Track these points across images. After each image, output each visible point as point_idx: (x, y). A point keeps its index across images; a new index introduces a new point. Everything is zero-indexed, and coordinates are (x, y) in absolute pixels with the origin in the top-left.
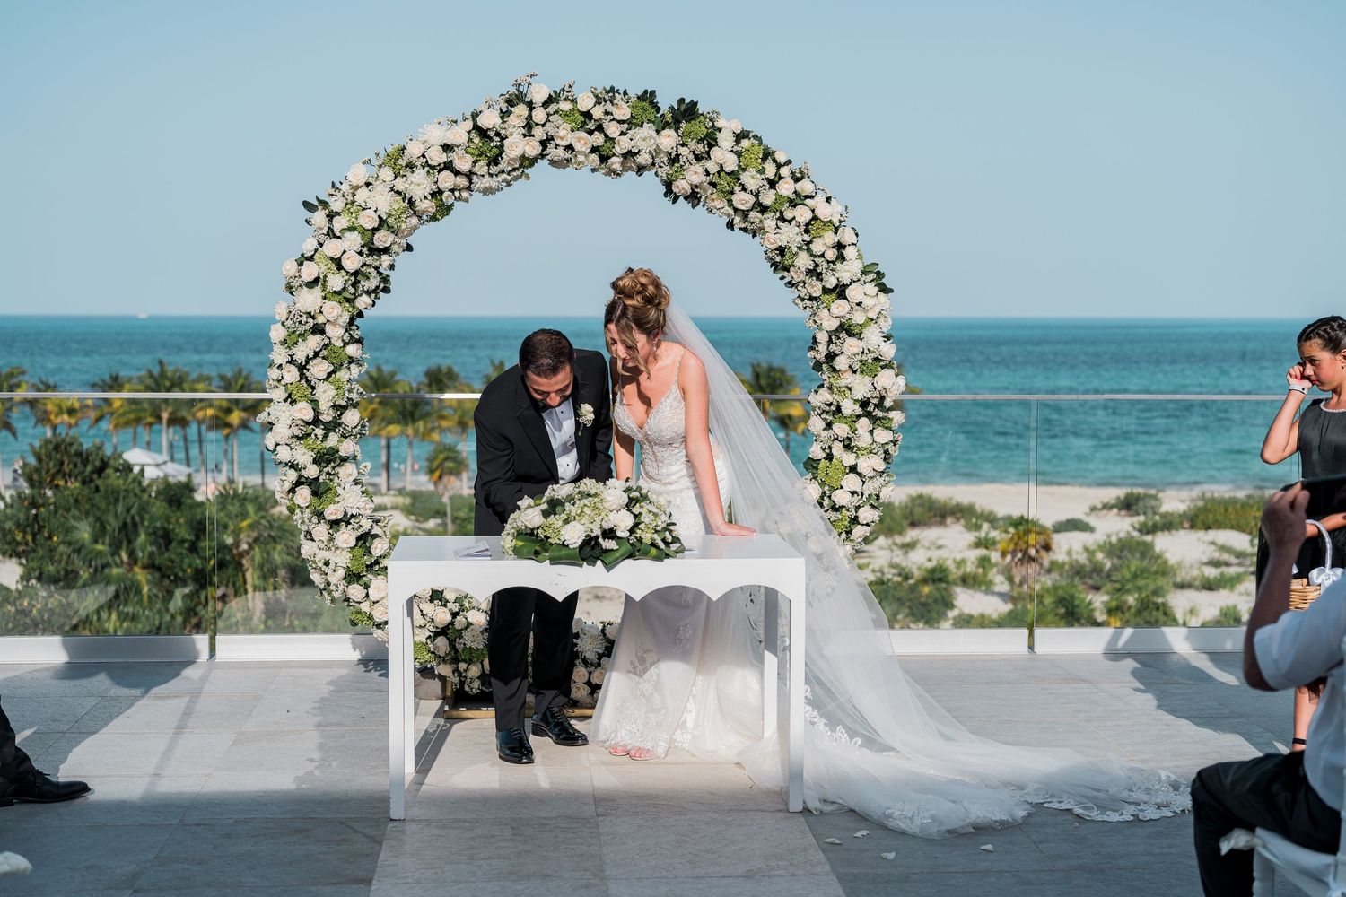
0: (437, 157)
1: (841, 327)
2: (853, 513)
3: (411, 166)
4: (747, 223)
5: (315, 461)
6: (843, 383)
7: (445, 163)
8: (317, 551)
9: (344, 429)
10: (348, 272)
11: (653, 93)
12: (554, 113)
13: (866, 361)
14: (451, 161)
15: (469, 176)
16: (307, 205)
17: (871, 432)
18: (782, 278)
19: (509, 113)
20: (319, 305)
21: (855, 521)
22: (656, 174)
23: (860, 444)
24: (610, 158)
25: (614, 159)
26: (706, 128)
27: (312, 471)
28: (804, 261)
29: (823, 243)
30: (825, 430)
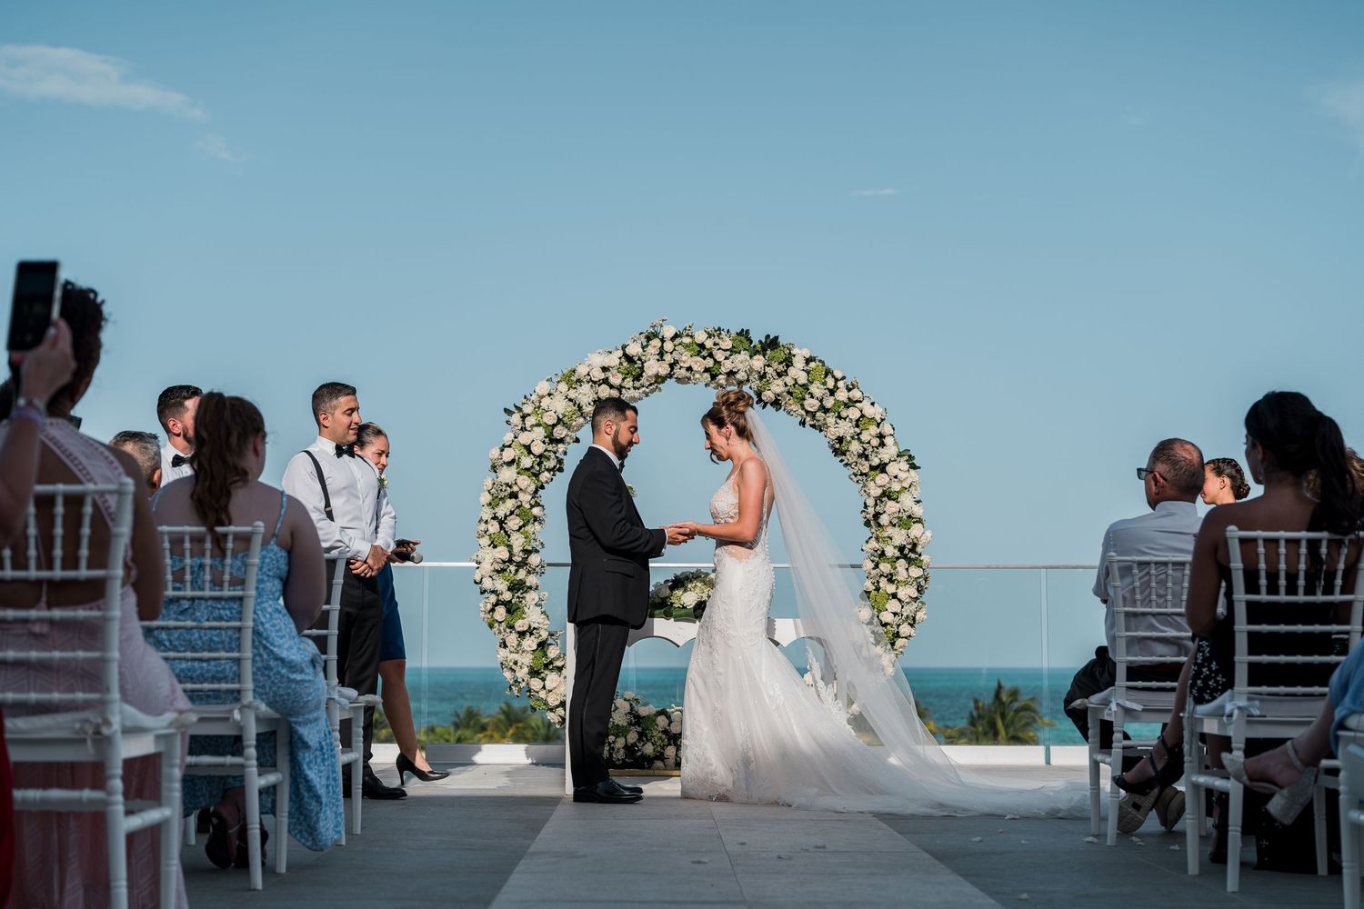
0: (598, 375)
1: (884, 494)
2: (895, 629)
3: (579, 381)
4: (815, 421)
5: (509, 589)
6: (886, 534)
7: (603, 380)
8: (509, 654)
9: (530, 567)
10: (535, 455)
11: (747, 331)
12: (679, 345)
13: (902, 518)
14: (607, 378)
15: (620, 389)
16: (506, 411)
17: (907, 569)
18: (842, 461)
19: (647, 346)
20: (515, 478)
21: (897, 635)
23: (900, 578)
24: (717, 376)
25: (720, 377)
26: (785, 355)
27: (507, 596)
28: (855, 447)
29: (869, 434)
30: (874, 569)
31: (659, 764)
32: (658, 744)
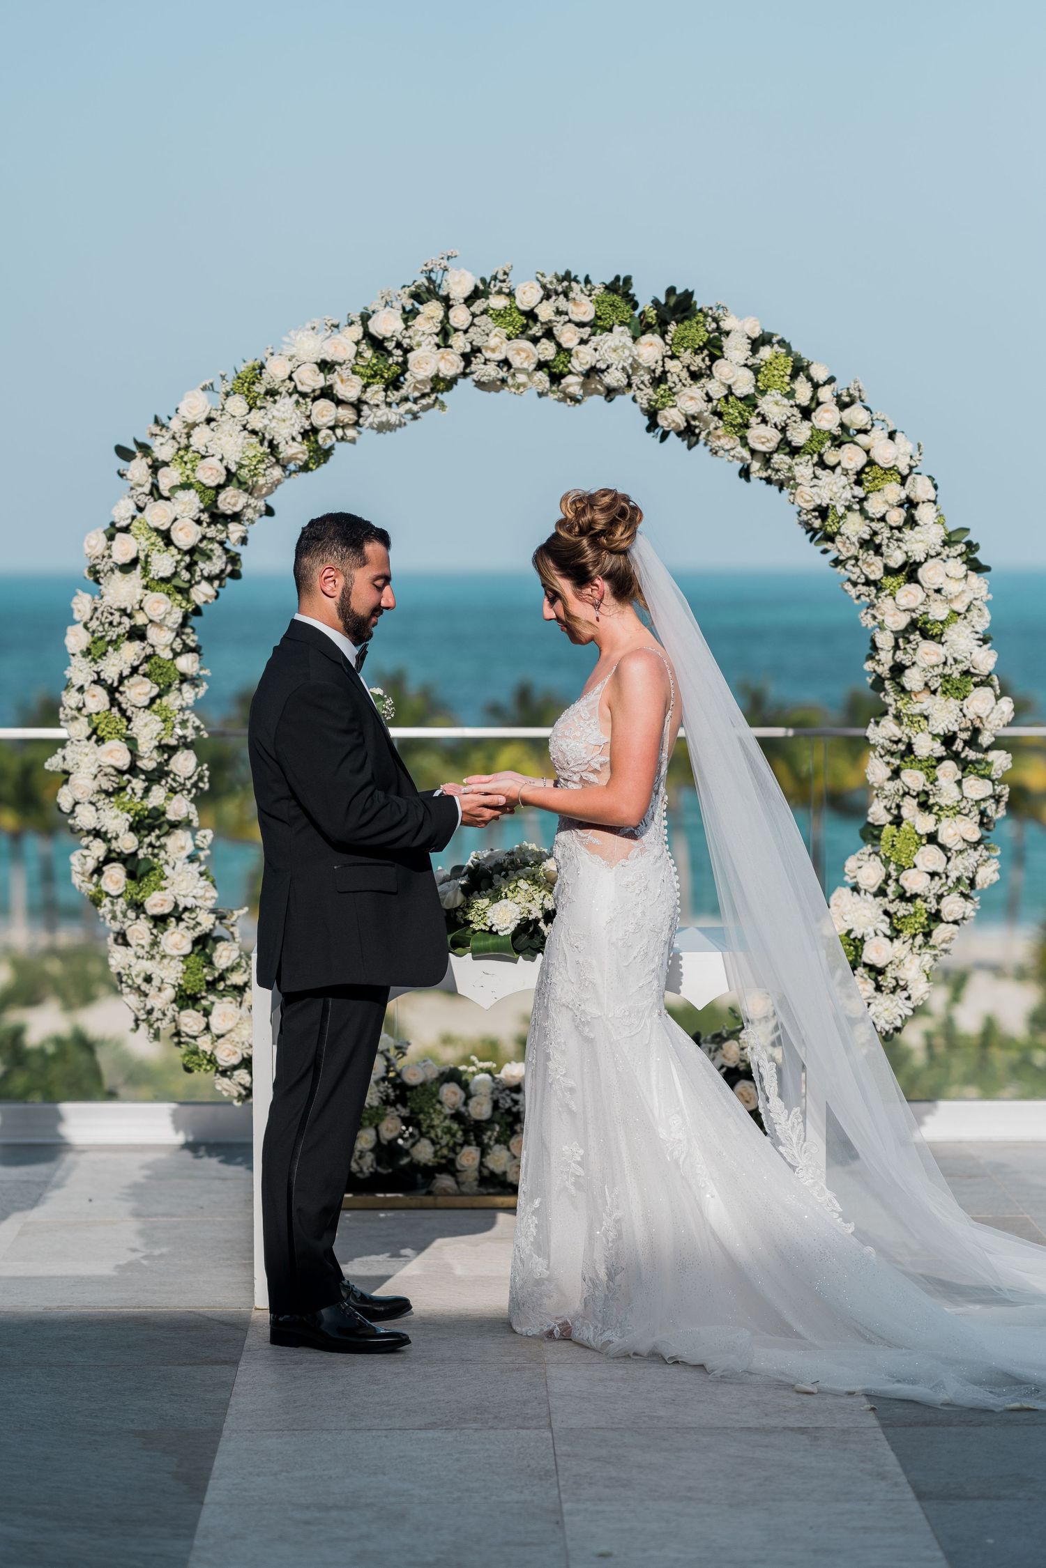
0: (311, 380)
1: (913, 625)
2: (933, 906)
3: (272, 393)
4: (769, 471)
5: (133, 828)
6: (916, 709)
7: (322, 389)
8: (133, 961)
9: (174, 780)
10: (179, 550)
11: (628, 280)
12: (482, 313)
13: (950, 675)
14: (331, 387)
15: (358, 406)
16: (120, 452)
17: (959, 783)
19: (415, 313)
20: (139, 598)
21: (936, 917)
22: (634, 399)
23: (943, 802)
24: (562, 376)
25: (570, 379)
26: (707, 331)
27: (127, 843)
28: (855, 527)
29: (884, 500)
30: (890, 779)
31: (445, 1181)
32: (444, 1142)
